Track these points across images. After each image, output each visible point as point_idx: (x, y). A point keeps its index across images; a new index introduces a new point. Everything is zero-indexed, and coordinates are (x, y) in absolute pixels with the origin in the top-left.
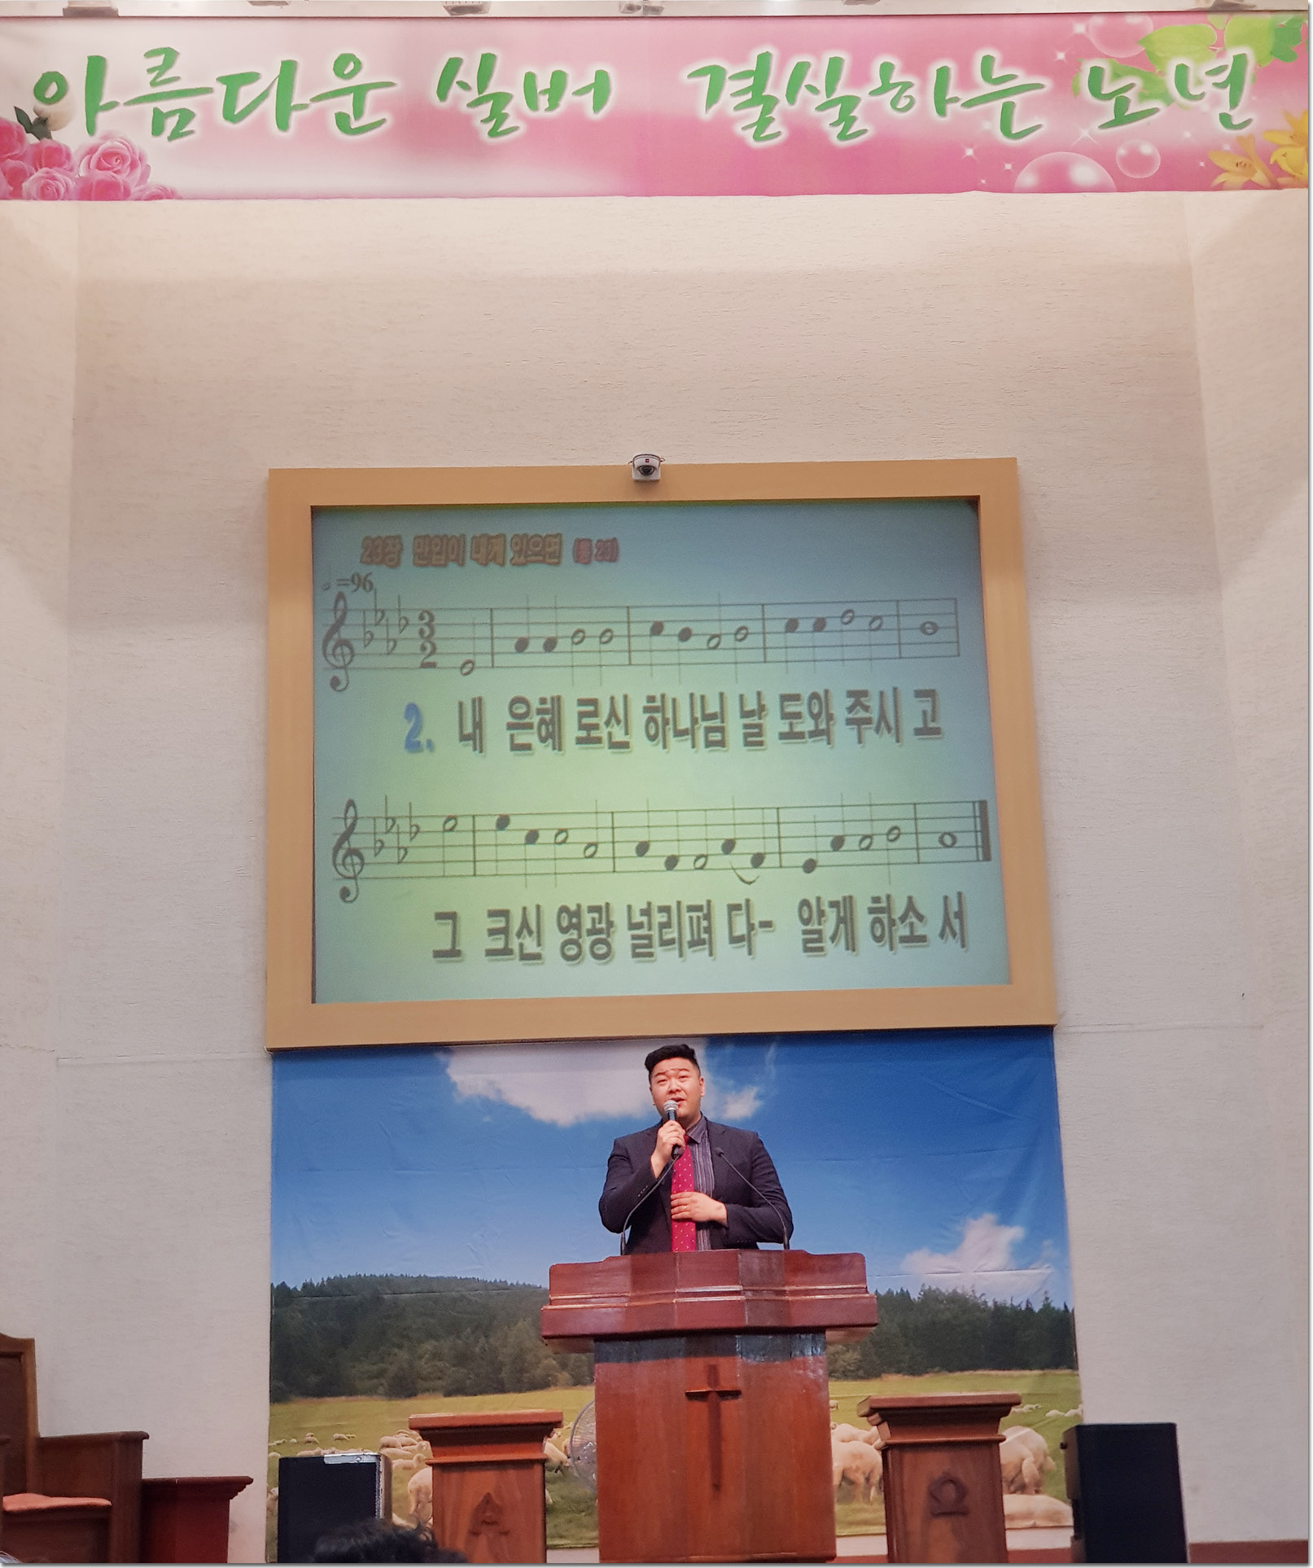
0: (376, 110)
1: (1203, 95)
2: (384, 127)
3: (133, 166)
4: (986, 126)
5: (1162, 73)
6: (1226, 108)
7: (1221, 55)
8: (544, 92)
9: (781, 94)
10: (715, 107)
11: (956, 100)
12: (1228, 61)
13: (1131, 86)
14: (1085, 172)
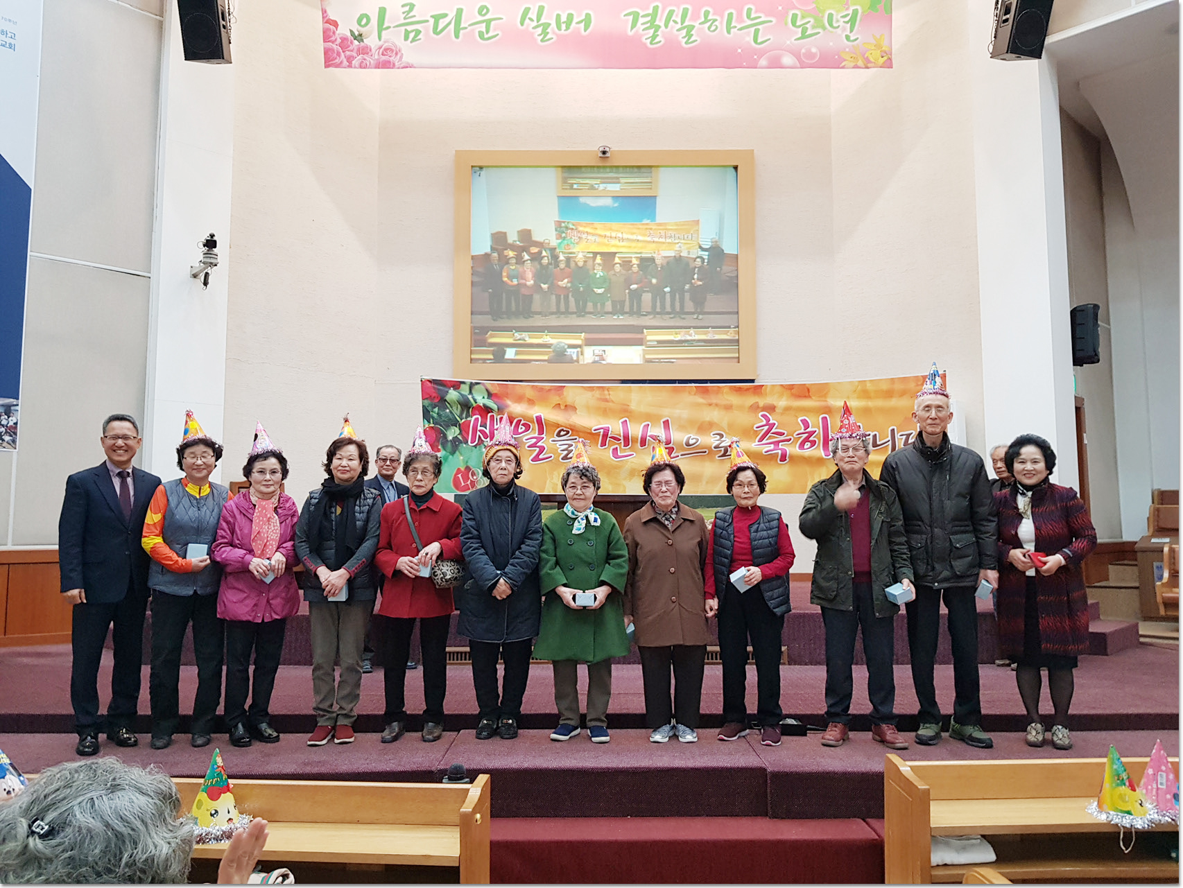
0: (495, 30)
1: (839, 26)
2: (497, 37)
3: (396, 54)
4: (747, 39)
5: (822, 17)
6: (848, 33)
7: (847, 9)
8: (563, 23)
9: (662, 24)
10: (634, 30)
11: (736, 27)
12: (850, 12)
13: (809, 22)
14: (788, 60)
